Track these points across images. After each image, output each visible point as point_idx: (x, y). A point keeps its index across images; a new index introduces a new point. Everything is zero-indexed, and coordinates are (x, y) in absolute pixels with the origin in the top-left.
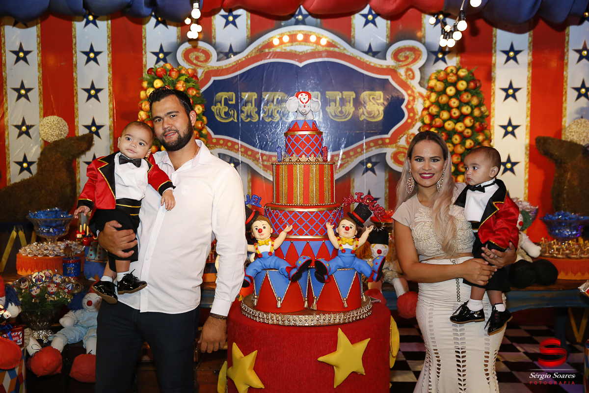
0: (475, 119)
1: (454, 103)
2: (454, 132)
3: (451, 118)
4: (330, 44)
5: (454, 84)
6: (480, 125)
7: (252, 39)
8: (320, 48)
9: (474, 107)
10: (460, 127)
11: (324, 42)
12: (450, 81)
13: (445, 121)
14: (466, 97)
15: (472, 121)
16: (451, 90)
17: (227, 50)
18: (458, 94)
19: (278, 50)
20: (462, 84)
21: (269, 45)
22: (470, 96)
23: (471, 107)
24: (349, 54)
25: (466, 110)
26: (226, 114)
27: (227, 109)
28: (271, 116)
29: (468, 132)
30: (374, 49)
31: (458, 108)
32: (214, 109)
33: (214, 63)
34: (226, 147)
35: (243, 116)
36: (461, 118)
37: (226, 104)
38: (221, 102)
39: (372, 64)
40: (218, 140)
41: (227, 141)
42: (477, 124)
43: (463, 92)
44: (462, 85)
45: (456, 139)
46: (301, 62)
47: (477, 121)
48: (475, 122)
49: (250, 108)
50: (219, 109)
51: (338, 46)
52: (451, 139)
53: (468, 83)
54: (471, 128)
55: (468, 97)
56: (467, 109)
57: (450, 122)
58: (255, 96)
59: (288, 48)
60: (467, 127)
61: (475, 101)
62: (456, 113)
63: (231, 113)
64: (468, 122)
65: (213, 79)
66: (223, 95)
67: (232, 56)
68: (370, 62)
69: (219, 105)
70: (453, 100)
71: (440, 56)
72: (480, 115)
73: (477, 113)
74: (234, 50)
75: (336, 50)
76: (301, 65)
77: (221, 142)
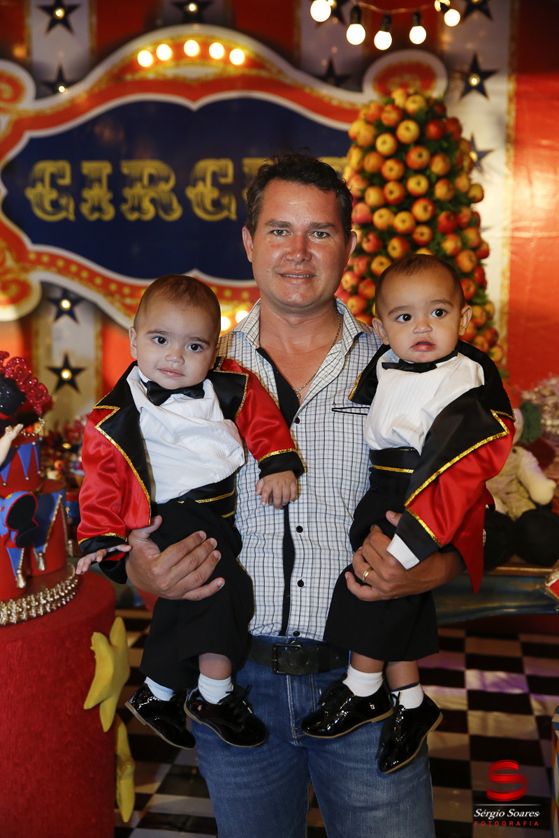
0: (438, 205)
1: (391, 169)
2: (390, 232)
3: (386, 204)
4: (253, 63)
5: (392, 130)
6: (448, 218)
7: (100, 53)
8: (231, 71)
9: (434, 179)
10: (401, 221)
11: (239, 57)
12: (385, 122)
13: (374, 209)
14: (416, 157)
15: (430, 208)
16: (384, 143)
17: (53, 77)
18: (401, 150)
19: (151, 76)
20: (408, 129)
21: (132, 66)
22: (425, 155)
23: (428, 178)
24: (288, 81)
25: (417, 184)
26: (55, 204)
27: (54, 195)
28: (138, 208)
29: (424, 233)
30: (339, 70)
31: (402, 180)
32: (31, 194)
33: (29, 104)
34: (54, 269)
35: (85, 209)
36: (406, 202)
37: (54, 184)
38: (42, 180)
39: (335, 103)
40: (39, 254)
41: (54, 258)
42: (442, 217)
43: (412, 147)
44: (408, 131)
45: (394, 248)
46: (194, 99)
47: (442, 210)
48: (438, 211)
49: (97, 194)
50: (41, 195)
51: (268, 65)
52: (385, 247)
53: (422, 126)
54: (431, 223)
55: (420, 156)
56: (419, 184)
57: (383, 212)
58: (105, 168)
59: (170, 72)
60: (418, 223)
61: (438, 166)
62: (394, 192)
63: (63, 201)
64: (420, 210)
65: (28, 135)
66: (46, 168)
67: (62, 89)
68: (331, 99)
69: (39, 187)
70: (390, 164)
71: (474, 81)
72: (449, 196)
73: (441, 191)
74: (68, 76)
75: (264, 74)
76: (194, 106)
77: (45, 259)
